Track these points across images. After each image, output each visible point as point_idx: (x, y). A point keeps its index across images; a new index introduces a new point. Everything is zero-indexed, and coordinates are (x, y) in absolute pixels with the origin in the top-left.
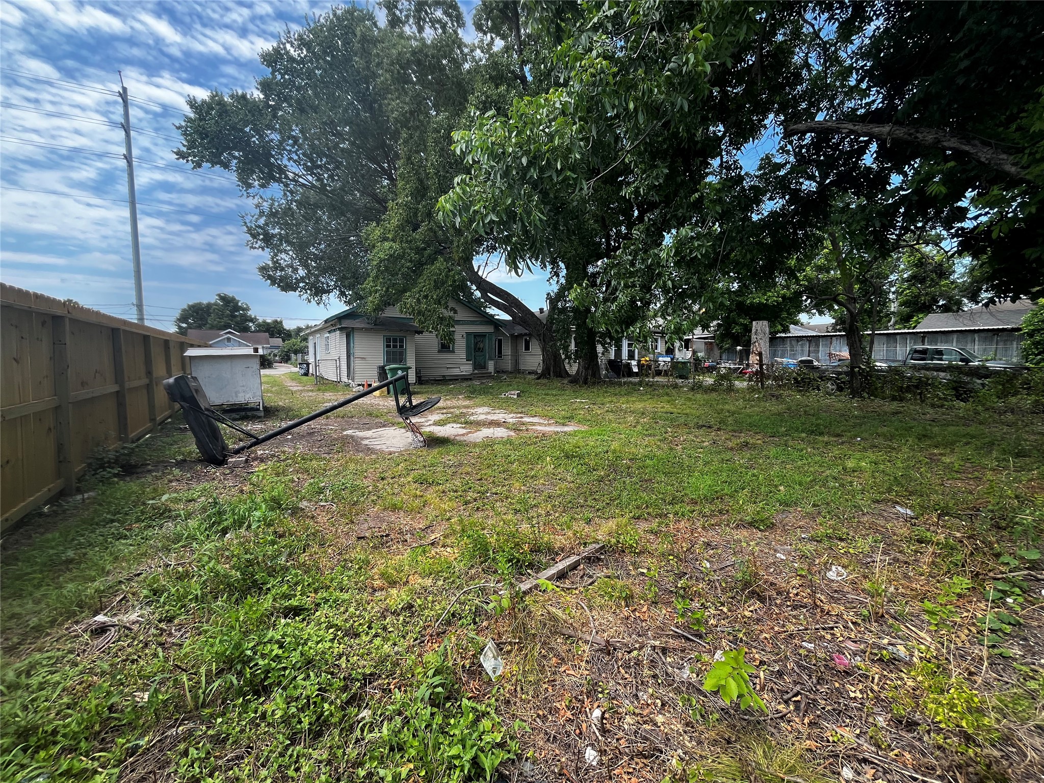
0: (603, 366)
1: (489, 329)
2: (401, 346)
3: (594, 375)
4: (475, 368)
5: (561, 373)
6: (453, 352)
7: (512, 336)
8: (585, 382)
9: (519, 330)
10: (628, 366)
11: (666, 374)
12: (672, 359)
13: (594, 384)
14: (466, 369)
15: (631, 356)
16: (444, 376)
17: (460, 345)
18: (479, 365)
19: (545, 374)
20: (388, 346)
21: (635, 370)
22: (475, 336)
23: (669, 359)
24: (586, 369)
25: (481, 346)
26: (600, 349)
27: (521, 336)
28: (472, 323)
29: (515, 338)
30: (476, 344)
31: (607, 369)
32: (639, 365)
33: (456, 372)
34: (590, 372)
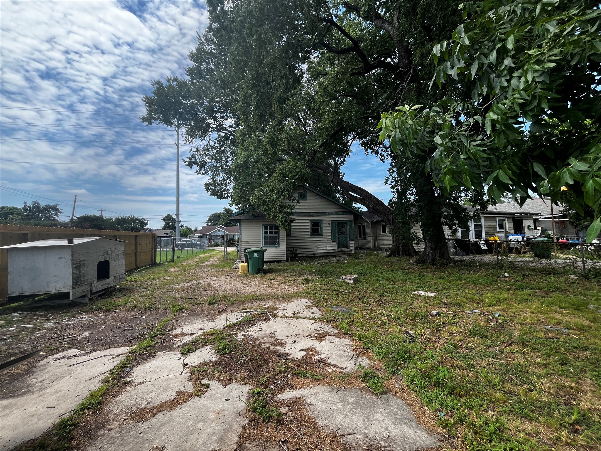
0: (451, 245)
1: (350, 217)
2: (276, 232)
3: (442, 256)
4: (339, 247)
5: (410, 252)
6: (322, 235)
7: (372, 222)
8: (433, 263)
9: (376, 218)
10: (476, 244)
11: (518, 251)
12: (523, 238)
13: (443, 265)
14: (332, 248)
15: (478, 235)
16: (314, 254)
17: (327, 229)
18: (343, 245)
19: (394, 252)
20: (266, 233)
21: (485, 248)
22: (338, 223)
23: (520, 238)
24: (434, 250)
25: (344, 230)
26: (447, 230)
27: (378, 222)
28: (336, 213)
29: (375, 224)
30: (339, 229)
31: (455, 247)
32: (488, 243)
33: (324, 250)
34: (438, 253)
